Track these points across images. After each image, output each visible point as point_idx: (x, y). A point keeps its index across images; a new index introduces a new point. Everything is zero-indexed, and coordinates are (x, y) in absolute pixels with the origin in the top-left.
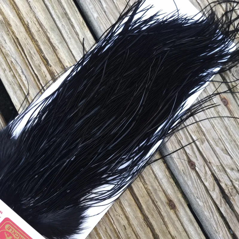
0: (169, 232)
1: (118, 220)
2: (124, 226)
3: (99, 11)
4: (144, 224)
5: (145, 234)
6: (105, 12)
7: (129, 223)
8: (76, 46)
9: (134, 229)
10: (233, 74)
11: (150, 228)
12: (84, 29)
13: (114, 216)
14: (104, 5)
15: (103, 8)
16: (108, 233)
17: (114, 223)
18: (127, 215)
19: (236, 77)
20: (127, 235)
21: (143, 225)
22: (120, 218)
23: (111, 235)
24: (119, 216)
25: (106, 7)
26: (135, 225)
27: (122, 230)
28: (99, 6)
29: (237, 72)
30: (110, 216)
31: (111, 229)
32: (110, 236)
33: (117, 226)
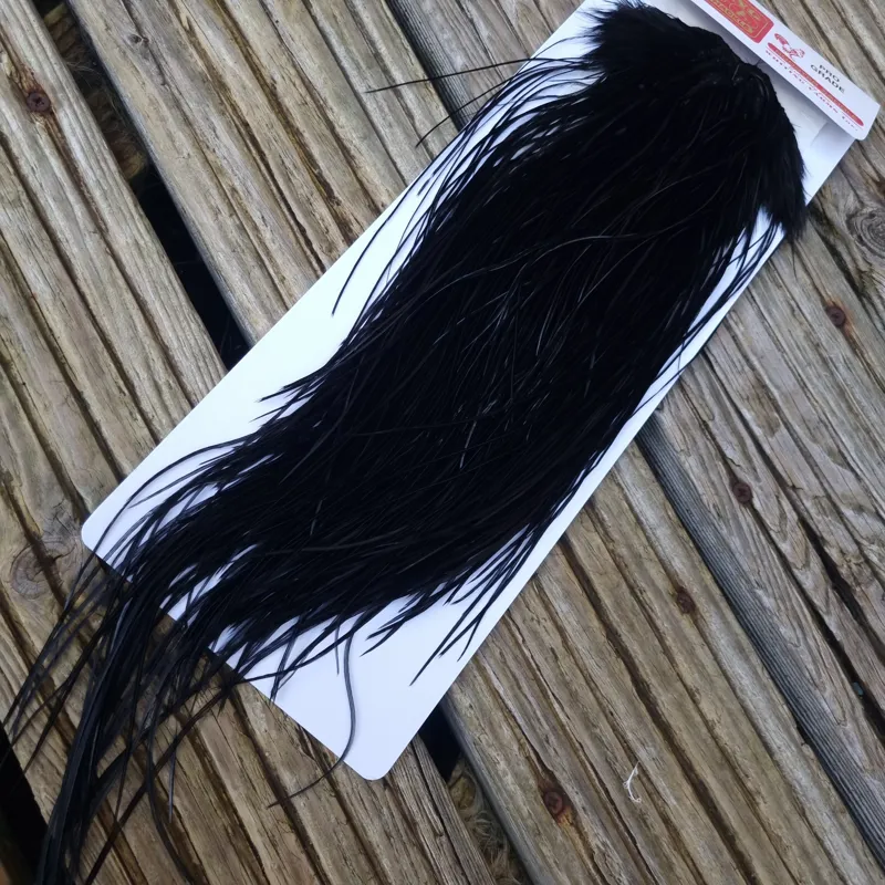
0: (678, 675)
1: (535, 634)
2: (552, 650)
3: (471, 50)
4: (609, 647)
5: (612, 674)
6: (486, 51)
7: (566, 644)
8: (408, 149)
9: (580, 663)
10: (860, 237)
11: (625, 662)
12: (428, 99)
13: (524, 621)
14: (484, 32)
15: (479, 39)
16: (508, 667)
17: (524, 641)
18: (559, 623)
19: (869, 244)
20: (562, 674)
21: (605, 651)
22: (540, 629)
23: (517, 673)
24: (539, 622)
25: (489, 37)
26: (583, 651)
27: (546, 659)
28: (470, 34)
29: (873, 230)
30: (511, 623)
31: (515, 658)
32: (514, 676)
33: (532, 649)
